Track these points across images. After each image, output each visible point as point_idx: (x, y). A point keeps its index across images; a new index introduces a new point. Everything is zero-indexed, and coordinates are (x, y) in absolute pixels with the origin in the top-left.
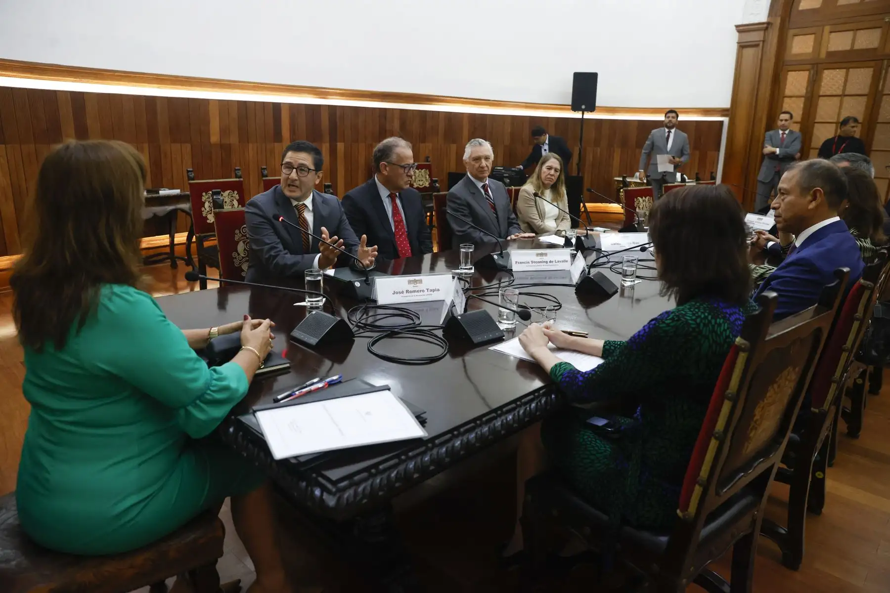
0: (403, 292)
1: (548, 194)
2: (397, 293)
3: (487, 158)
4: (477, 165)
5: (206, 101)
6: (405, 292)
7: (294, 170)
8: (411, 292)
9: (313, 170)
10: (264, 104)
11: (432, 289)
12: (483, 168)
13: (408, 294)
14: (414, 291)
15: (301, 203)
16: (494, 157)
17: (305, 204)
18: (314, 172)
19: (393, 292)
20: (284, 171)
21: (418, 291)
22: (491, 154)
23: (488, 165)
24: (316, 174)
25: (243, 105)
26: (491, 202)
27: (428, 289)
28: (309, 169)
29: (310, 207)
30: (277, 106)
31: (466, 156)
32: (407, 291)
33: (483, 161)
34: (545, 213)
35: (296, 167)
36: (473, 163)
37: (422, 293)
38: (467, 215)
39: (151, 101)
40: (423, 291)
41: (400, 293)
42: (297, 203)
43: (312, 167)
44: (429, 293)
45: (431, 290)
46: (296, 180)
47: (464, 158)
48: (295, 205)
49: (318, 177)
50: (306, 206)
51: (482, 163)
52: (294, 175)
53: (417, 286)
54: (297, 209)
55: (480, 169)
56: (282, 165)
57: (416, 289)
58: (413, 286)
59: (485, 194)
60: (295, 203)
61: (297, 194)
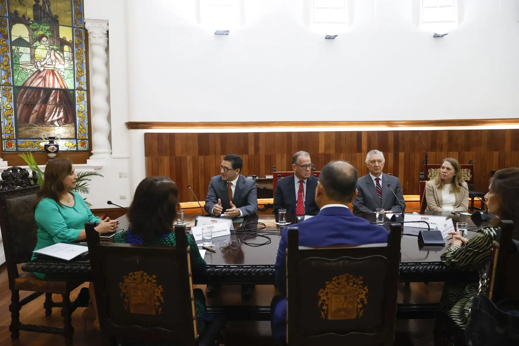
1: (448, 187)
3: (379, 161)
4: (373, 165)
5: (318, 133)
10: (351, 133)
12: (376, 167)
16: (385, 161)
22: (383, 159)
23: (380, 165)
24: (234, 170)
25: (339, 134)
26: (380, 189)
29: (235, 184)
30: (359, 133)
31: (367, 160)
33: (377, 162)
34: (442, 201)
36: (371, 164)
38: (360, 196)
39: (289, 134)
43: (231, 168)
47: (366, 161)
51: (376, 164)
54: (228, 184)
55: (375, 168)
59: (377, 184)
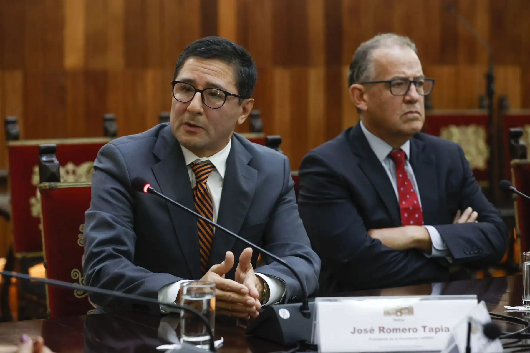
0: (372, 331)
2: (360, 331)
6: (377, 330)
7: (198, 94)
8: (389, 331)
9: (234, 95)
11: (434, 327)
13: (383, 335)
14: (396, 330)
15: (204, 159)
17: (211, 164)
18: (236, 100)
19: (353, 331)
20: (178, 96)
21: (404, 330)
24: (240, 104)
27: (424, 327)
28: (227, 94)
29: (222, 170)
32: (381, 329)
35: (201, 88)
37: (411, 334)
40: (415, 330)
41: (366, 331)
42: (198, 158)
43: (233, 90)
44: (428, 334)
45: (432, 330)
46: (200, 114)
48: (192, 163)
49: (245, 110)
50: (213, 167)
52: (196, 103)
53: (403, 320)
54: (194, 171)
56: (174, 83)
57: (400, 325)
58: (395, 320)
60: (190, 158)
61: (199, 139)
